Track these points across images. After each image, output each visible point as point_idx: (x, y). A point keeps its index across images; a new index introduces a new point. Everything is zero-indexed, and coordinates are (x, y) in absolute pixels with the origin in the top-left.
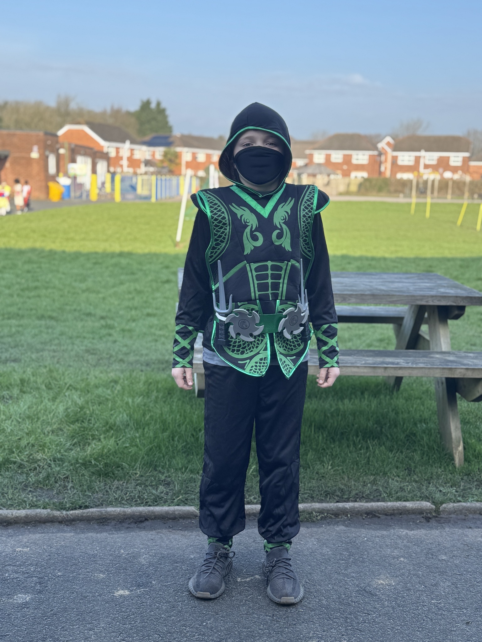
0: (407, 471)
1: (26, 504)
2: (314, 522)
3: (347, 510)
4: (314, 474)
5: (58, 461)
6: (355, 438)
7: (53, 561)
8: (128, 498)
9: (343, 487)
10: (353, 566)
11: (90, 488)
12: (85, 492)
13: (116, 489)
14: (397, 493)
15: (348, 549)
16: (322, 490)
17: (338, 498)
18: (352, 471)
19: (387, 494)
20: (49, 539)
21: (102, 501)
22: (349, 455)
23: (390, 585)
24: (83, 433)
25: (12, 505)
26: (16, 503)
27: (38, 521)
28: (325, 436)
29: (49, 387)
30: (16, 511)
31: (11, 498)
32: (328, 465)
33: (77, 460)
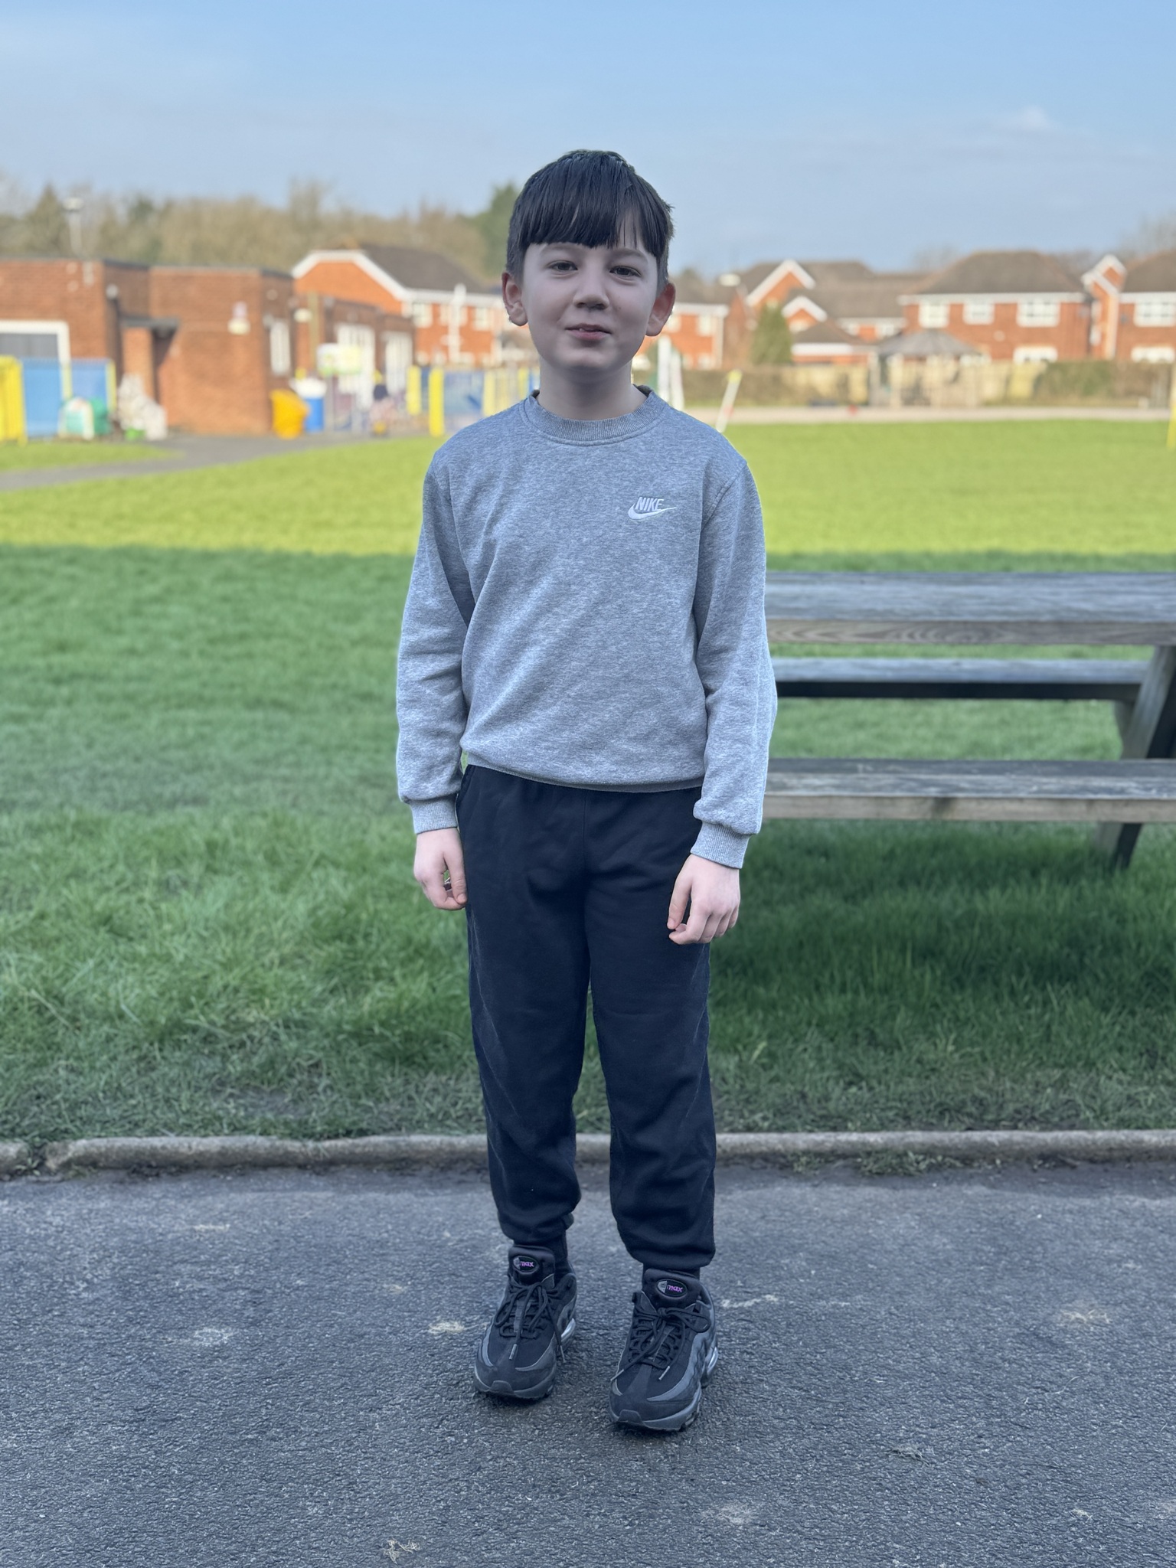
0: (1145, 1057)
1: (221, 1124)
2: (910, 1175)
3: (995, 1149)
4: (912, 1062)
5: (297, 1026)
6: (1014, 979)
7: (286, 1255)
8: (460, 1113)
9: (982, 1094)
10: (1006, 1278)
11: (371, 1090)
12: (359, 1097)
13: (432, 1093)
14: (1119, 1109)
15: (995, 1239)
16: (931, 1102)
17: (972, 1121)
18: (1005, 1057)
19: (1095, 1111)
20: (277, 1204)
21: (401, 1120)
22: (1000, 1018)
23: (1100, 1323)
24: (353, 964)
25: (189, 1126)
26: (197, 1122)
27: (250, 1163)
28: (939, 973)
29: (273, 860)
30: (198, 1139)
31: (188, 1111)
32: (947, 1044)
33: (339, 1025)
